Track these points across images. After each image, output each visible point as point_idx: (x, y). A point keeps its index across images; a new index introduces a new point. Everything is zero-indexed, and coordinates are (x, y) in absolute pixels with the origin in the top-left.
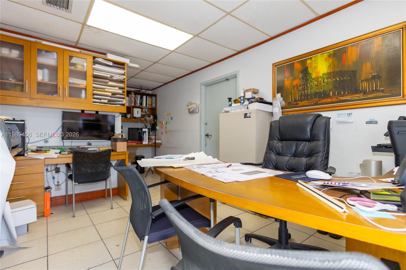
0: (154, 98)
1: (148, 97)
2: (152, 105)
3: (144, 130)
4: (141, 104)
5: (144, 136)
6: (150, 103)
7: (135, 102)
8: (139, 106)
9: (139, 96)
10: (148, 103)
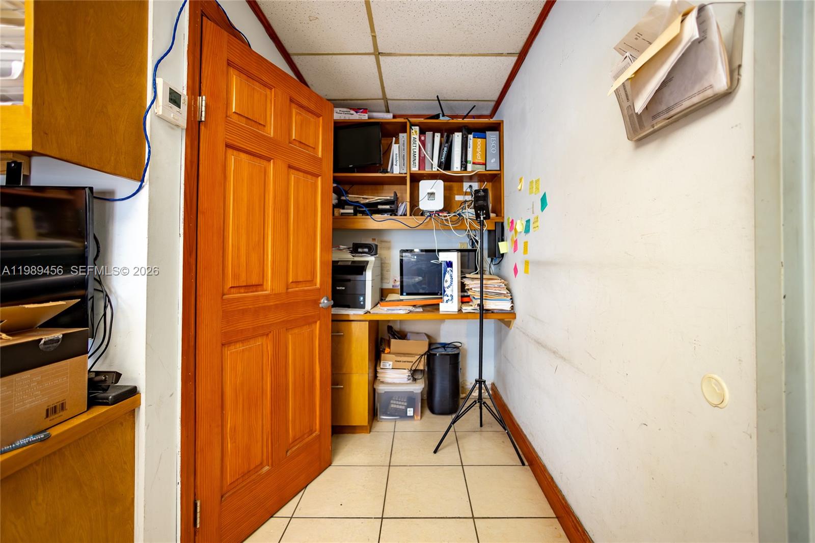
0: (492, 136)
1: (471, 136)
2: (485, 164)
3: (443, 257)
4: (446, 164)
5: (447, 281)
6: (479, 159)
7: (422, 160)
8: (438, 170)
9: (438, 136)
10: (470, 158)
